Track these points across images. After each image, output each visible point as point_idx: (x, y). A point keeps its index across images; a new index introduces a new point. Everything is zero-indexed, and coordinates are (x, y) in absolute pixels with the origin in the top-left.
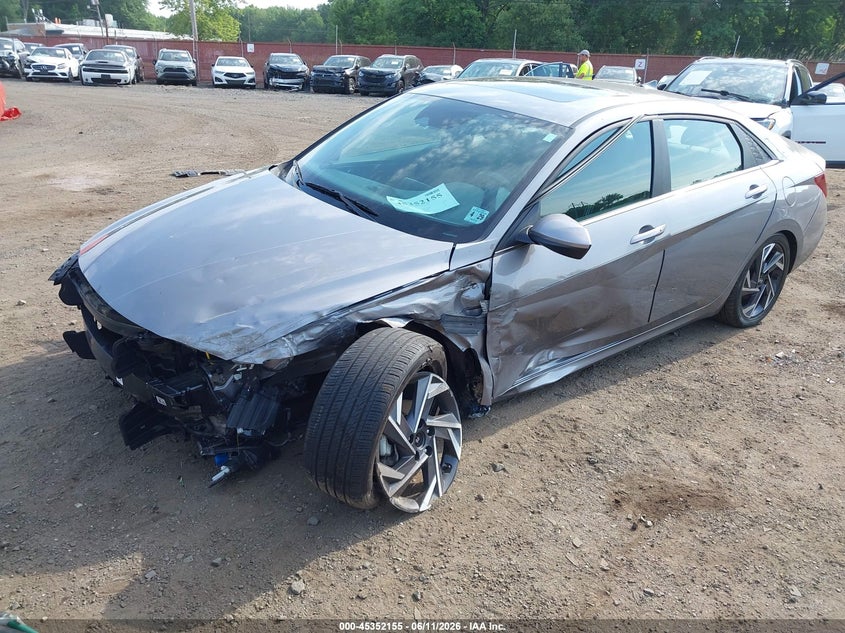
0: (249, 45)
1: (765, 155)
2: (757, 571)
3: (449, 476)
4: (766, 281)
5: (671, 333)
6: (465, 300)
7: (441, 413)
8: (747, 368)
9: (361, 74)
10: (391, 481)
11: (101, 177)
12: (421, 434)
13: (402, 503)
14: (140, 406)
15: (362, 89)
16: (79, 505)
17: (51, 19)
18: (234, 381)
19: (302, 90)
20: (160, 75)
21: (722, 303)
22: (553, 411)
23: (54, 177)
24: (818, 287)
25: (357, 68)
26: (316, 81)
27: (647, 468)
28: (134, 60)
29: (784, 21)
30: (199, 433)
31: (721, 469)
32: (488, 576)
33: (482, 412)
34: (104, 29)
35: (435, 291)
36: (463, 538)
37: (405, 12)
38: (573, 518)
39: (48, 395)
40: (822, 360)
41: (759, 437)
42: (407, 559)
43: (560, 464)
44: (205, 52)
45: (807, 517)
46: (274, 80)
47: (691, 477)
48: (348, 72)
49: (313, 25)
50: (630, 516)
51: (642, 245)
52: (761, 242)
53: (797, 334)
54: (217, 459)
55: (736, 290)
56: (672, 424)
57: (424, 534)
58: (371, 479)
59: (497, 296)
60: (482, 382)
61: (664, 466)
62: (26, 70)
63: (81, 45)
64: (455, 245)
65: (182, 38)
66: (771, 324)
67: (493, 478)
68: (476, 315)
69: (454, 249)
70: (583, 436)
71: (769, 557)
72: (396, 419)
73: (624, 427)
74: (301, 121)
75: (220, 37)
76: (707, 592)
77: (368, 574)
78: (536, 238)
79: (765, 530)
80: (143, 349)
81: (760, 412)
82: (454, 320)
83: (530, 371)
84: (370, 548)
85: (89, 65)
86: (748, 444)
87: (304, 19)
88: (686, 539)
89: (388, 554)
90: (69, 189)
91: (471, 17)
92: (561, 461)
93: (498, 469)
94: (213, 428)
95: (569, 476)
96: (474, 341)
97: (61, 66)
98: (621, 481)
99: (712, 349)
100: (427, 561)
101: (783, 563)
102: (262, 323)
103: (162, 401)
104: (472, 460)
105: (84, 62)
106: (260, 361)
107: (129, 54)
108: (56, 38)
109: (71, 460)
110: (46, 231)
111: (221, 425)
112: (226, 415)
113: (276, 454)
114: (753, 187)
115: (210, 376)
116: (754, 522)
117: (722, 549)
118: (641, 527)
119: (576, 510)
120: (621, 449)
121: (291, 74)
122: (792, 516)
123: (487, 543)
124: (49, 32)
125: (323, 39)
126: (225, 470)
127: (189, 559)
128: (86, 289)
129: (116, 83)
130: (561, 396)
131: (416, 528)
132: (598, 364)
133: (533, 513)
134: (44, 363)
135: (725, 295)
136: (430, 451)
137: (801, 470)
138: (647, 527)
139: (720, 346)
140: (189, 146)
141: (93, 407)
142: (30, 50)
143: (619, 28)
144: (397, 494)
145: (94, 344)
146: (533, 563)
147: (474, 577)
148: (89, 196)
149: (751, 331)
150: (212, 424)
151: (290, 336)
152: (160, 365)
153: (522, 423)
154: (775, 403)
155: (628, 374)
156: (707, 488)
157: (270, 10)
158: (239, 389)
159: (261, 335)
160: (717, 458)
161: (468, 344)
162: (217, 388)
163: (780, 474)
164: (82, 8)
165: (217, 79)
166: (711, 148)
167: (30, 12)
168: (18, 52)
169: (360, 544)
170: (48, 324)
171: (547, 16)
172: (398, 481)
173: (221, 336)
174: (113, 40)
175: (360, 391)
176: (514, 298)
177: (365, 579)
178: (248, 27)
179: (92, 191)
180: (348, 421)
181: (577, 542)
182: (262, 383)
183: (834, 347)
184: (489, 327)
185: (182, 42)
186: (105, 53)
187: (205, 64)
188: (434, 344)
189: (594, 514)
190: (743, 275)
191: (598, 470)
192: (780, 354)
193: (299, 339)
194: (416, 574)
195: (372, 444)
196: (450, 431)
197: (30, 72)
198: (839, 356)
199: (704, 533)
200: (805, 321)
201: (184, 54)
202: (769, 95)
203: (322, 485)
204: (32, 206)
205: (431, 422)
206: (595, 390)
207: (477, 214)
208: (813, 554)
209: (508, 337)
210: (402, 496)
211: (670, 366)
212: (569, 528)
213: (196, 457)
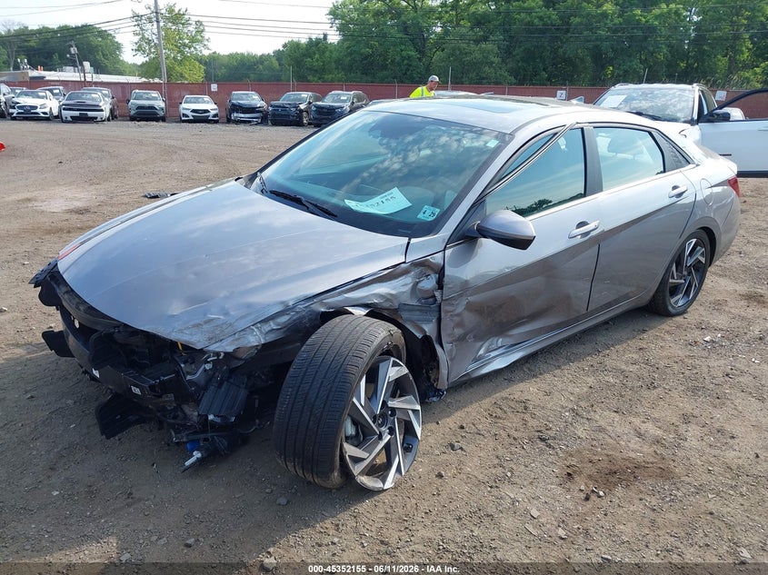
0: (212, 85)
1: (684, 160)
2: (706, 535)
3: (410, 455)
4: (690, 273)
5: (606, 322)
6: (420, 290)
7: (401, 396)
8: (679, 351)
9: (314, 109)
10: (357, 460)
11: (79, 200)
12: (383, 415)
13: (366, 481)
14: (116, 396)
15: (315, 122)
16: (56, 493)
17: (34, 67)
18: (205, 370)
19: (261, 123)
20: (133, 112)
21: (651, 294)
22: (504, 394)
23: (36, 200)
24: (736, 280)
25: (310, 103)
26: (274, 115)
27: (594, 443)
28: (109, 100)
29: (685, 56)
30: (172, 421)
31: (663, 442)
32: (452, 547)
33: (438, 396)
34: (82, 74)
35: (393, 282)
36: (426, 513)
37: (351, 54)
38: (529, 491)
39: (27, 392)
40: (746, 342)
41: (696, 412)
42: (374, 534)
43: (514, 442)
44: (174, 91)
45: (747, 483)
46: (235, 115)
47: (636, 450)
48: (302, 107)
49: (270, 68)
50: (583, 487)
51: (579, 240)
52: (684, 237)
53: (721, 320)
54: (188, 446)
55: (664, 282)
56: (614, 403)
57: (389, 511)
58: (338, 458)
59: (450, 286)
60: (438, 367)
61: (610, 441)
62: (11, 111)
63: (61, 88)
64: (410, 239)
65: (152, 81)
66: (696, 313)
67: (451, 457)
68: (431, 304)
69: (408, 243)
70: (533, 416)
71: (716, 521)
72: (360, 401)
73: (570, 406)
74: (260, 149)
75: (186, 79)
76: (661, 556)
77: (337, 549)
78: (484, 233)
79: (710, 496)
80: (119, 341)
81: (695, 390)
82: (410, 308)
83: (481, 358)
84: (337, 525)
85: (68, 105)
86: (686, 419)
87: (262, 63)
88: (637, 507)
89: (356, 530)
90: (49, 210)
91: (409, 57)
92: (515, 439)
93: (456, 448)
94: (186, 417)
95: (523, 452)
96: (430, 329)
97: (43, 106)
98: (571, 455)
99: (645, 336)
100: (393, 536)
101: (729, 526)
102: (232, 313)
103: (137, 391)
104: (431, 440)
105: (64, 102)
106: (230, 349)
107: (105, 95)
108: (38, 82)
109: (48, 452)
110: (28, 247)
111: (192, 413)
112: (198, 402)
113: (245, 440)
114: (675, 188)
115: (183, 365)
116: (700, 489)
117: (672, 516)
118: (593, 497)
119: (531, 483)
120: (570, 427)
121: (251, 110)
122: (734, 483)
123: (449, 517)
124: (33, 78)
125: (278, 79)
126: (197, 455)
127: (162, 542)
128: (64, 289)
129: (93, 120)
130: (510, 380)
131: (381, 505)
132: (542, 351)
133: (491, 487)
134: (24, 363)
135: (654, 286)
136: (392, 431)
137: (737, 441)
138: (600, 497)
139: (651, 333)
140: (160, 171)
141: (70, 402)
142: (15, 93)
143: (541, 65)
144: (363, 473)
145: (72, 341)
146: (494, 534)
147: (439, 549)
148: (67, 216)
149: (679, 319)
150: (183, 412)
151: (259, 325)
152: (135, 358)
153: (475, 405)
154: (707, 382)
155: (570, 360)
156: (652, 460)
157: (231, 56)
158: (210, 377)
159: (231, 325)
160: (659, 432)
161: (424, 331)
162: (189, 377)
163: (719, 445)
164: (62, 57)
165: (184, 115)
166: (634, 155)
167: (16, 62)
168: (4, 95)
169: (328, 521)
170: (28, 328)
171: (478, 55)
172: (363, 459)
173: (194, 326)
174: (91, 84)
175: (326, 373)
176: (465, 287)
177: (334, 555)
178: (212, 71)
179: (71, 211)
180: (315, 402)
181: (535, 513)
182: (232, 371)
183: (756, 331)
184: (443, 314)
185: (154, 83)
186: (83, 94)
187: (173, 103)
188: (394, 328)
189: (549, 487)
190: (669, 267)
191: (549, 446)
192: (707, 339)
193: (266, 328)
194: (383, 548)
195: (338, 425)
196: (410, 412)
197: (15, 112)
198: (761, 339)
199: (654, 501)
200: (727, 309)
201: (155, 94)
202: (679, 115)
203: (290, 466)
204: (15, 225)
205: (392, 403)
206: (541, 374)
207: (429, 212)
208: (757, 518)
209: (460, 324)
210: (367, 475)
211: (608, 351)
212: (526, 500)
213: (169, 445)
